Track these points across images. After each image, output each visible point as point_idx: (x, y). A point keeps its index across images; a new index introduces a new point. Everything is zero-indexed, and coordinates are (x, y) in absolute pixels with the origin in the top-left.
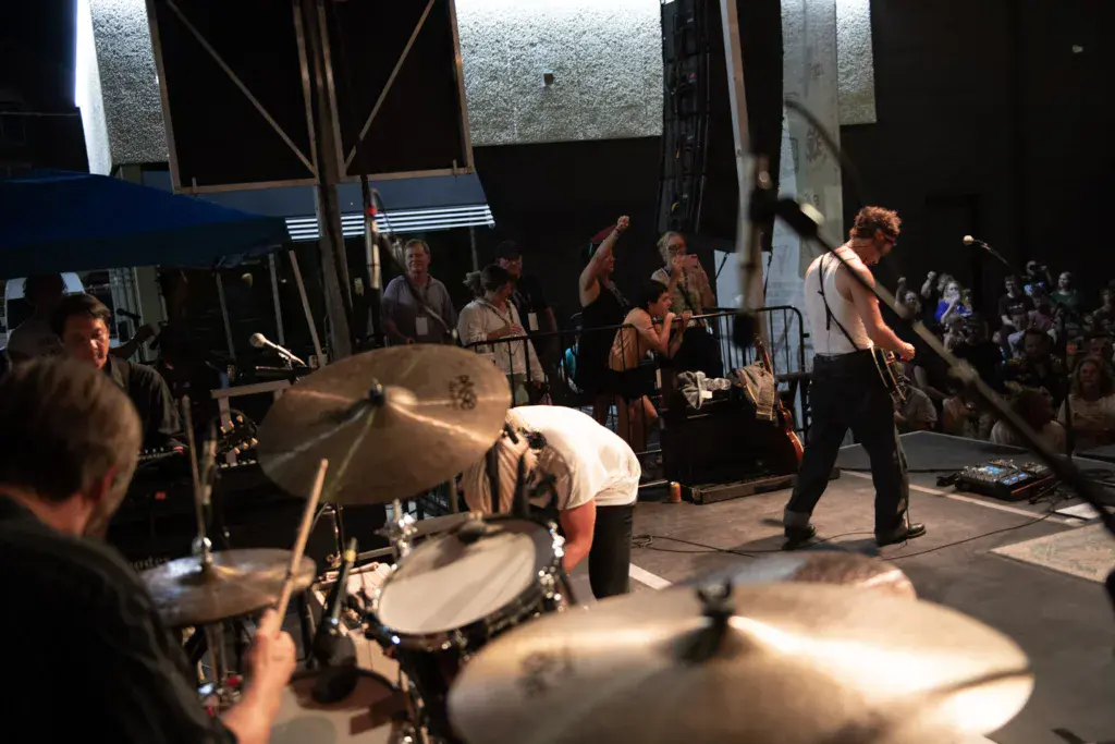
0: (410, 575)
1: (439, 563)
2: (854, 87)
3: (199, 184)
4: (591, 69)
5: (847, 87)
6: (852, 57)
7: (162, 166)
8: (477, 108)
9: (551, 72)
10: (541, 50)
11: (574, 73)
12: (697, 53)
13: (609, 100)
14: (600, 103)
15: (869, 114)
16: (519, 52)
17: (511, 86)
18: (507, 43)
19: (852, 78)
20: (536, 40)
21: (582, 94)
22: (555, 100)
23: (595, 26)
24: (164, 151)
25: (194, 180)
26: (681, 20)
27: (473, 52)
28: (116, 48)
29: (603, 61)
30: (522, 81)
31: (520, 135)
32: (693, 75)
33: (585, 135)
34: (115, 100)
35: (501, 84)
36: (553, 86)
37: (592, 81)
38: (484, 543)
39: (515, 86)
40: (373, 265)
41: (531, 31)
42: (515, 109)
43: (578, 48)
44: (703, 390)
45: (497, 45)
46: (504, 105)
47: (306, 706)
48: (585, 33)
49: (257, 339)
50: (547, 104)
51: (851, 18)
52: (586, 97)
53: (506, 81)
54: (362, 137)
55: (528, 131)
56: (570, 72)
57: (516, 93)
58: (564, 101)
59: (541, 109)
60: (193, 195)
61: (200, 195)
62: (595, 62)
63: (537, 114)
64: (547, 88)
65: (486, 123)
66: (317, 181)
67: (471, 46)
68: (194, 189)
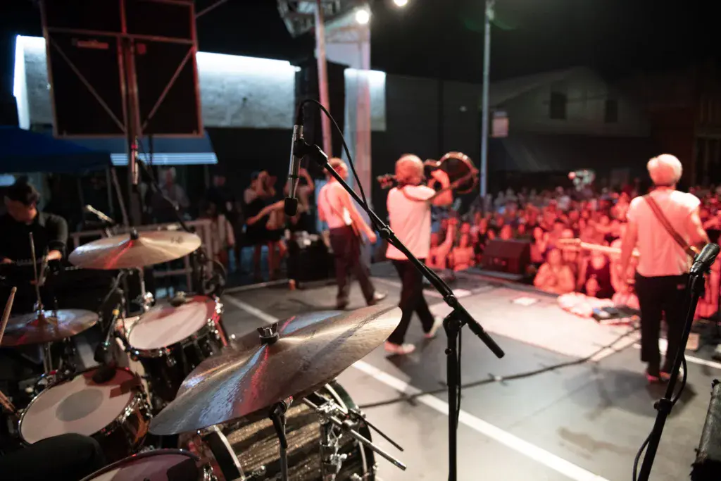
0: (147, 321)
1: (162, 316)
2: (377, 115)
3: (68, 134)
7: (49, 126)
9: (245, 96)
10: (242, 86)
11: (257, 97)
13: (272, 111)
14: (268, 112)
15: (383, 127)
16: (230, 85)
17: (227, 101)
18: (226, 82)
20: (239, 81)
21: (259, 107)
22: (247, 109)
24: (51, 119)
25: (65, 132)
26: (302, 78)
29: (269, 94)
30: (232, 98)
31: (230, 123)
33: (260, 125)
34: (33, 94)
35: (223, 100)
36: (246, 103)
37: (264, 101)
38: (183, 307)
39: (229, 101)
40: (135, 172)
41: (237, 77)
42: (228, 111)
43: (258, 87)
44: (306, 240)
45: (221, 82)
46: (223, 109)
47: (90, 384)
48: (261, 80)
49: (87, 209)
50: (244, 111)
52: (261, 109)
53: (225, 98)
54: (150, 117)
55: (235, 122)
56: (254, 97)
57: (230, 104)
58: (251, 110)
59: (241, 112)
60: (64, 139)
61: (67, 140)
62: (266, 94)
63: (238, 114)
64: (244, 104)
65: (215, 117)
66: (126, 136)
67: (209, 81)
68: (64, 137)
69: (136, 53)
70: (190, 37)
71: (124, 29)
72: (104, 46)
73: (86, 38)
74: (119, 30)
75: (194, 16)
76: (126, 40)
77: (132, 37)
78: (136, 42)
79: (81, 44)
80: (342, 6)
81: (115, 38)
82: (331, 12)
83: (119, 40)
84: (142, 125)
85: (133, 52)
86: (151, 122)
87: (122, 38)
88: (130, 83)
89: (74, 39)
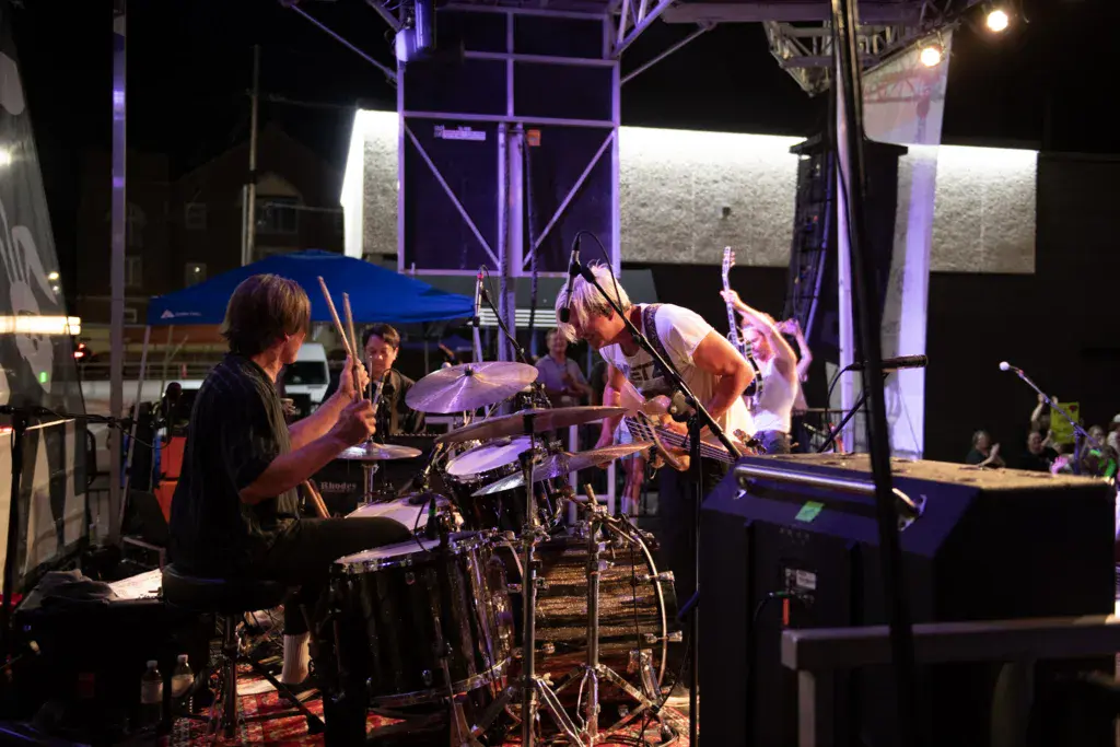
2: (1015, 239)
3: (417, 268)
4: (766, 206)
5: (1006, 239)
6: (1013, 212)
7: (394, 257)
8: (661, 232)
9: (728, 205)
10: (724, 186)
11: (750, 208)
12: (820, 201)
13: (779, 233)
14: (771, 235)
15: (1028, 265)
16: (702, 186)
17: (692, 215)
18: (694, 179)
19: (1015, 230)
20: (719, 178)
21: (754, 225)
22: (730, 229)
23: (774, 169)
25: (413, 265)
26: (812, 174)
27: (663, 185)
28: (378, 163)
29: (776, 200)
30: (703, 210)
31: (696, 256)
32: (816, 218)
33: (754, 261)
34: (372, 203)
35: (685, 213)
36: (729, 218)
37: (764, 215)
39: (696, 215)
41: (716, 170)
42: (695, 234)
43: (755, 187)
45: (685, 180)
46: (685, 230)
48: (762, 175)
50: (724, 232)
51: (1017, 178)
52: (759, 229)
53: (689, 210)
54: (537, 244)
55: (704, 254)
56: (746, 207)
57: (697, 221)
58: (738, 231)
59: (717, 236)
60: (411, 276)
61: (416, 275)
62: (769, 200)
63: (713, 239)
64: (724, 219)
65: (667, 244)
66: (499, 273)
67: (661, 179)
68: (412, 271)
69: (525, 147)
70: (608, 117)
71: (510, 110)
72: (480, 136)
73: (453, 125)
74: (504, 112)
75: (617, 84)
76: (512, 125)
77: (521, 120)
78: (527, 127)
79: (448, 135)
80: (896, 39)
81: (497, 123)
82: (876, 50)
83: (501, 126)
84: (524, 257)
85: (520, 142)
86: (538, 252)
87: (507, 123)
88: (511, 191)
89: (437, 128)
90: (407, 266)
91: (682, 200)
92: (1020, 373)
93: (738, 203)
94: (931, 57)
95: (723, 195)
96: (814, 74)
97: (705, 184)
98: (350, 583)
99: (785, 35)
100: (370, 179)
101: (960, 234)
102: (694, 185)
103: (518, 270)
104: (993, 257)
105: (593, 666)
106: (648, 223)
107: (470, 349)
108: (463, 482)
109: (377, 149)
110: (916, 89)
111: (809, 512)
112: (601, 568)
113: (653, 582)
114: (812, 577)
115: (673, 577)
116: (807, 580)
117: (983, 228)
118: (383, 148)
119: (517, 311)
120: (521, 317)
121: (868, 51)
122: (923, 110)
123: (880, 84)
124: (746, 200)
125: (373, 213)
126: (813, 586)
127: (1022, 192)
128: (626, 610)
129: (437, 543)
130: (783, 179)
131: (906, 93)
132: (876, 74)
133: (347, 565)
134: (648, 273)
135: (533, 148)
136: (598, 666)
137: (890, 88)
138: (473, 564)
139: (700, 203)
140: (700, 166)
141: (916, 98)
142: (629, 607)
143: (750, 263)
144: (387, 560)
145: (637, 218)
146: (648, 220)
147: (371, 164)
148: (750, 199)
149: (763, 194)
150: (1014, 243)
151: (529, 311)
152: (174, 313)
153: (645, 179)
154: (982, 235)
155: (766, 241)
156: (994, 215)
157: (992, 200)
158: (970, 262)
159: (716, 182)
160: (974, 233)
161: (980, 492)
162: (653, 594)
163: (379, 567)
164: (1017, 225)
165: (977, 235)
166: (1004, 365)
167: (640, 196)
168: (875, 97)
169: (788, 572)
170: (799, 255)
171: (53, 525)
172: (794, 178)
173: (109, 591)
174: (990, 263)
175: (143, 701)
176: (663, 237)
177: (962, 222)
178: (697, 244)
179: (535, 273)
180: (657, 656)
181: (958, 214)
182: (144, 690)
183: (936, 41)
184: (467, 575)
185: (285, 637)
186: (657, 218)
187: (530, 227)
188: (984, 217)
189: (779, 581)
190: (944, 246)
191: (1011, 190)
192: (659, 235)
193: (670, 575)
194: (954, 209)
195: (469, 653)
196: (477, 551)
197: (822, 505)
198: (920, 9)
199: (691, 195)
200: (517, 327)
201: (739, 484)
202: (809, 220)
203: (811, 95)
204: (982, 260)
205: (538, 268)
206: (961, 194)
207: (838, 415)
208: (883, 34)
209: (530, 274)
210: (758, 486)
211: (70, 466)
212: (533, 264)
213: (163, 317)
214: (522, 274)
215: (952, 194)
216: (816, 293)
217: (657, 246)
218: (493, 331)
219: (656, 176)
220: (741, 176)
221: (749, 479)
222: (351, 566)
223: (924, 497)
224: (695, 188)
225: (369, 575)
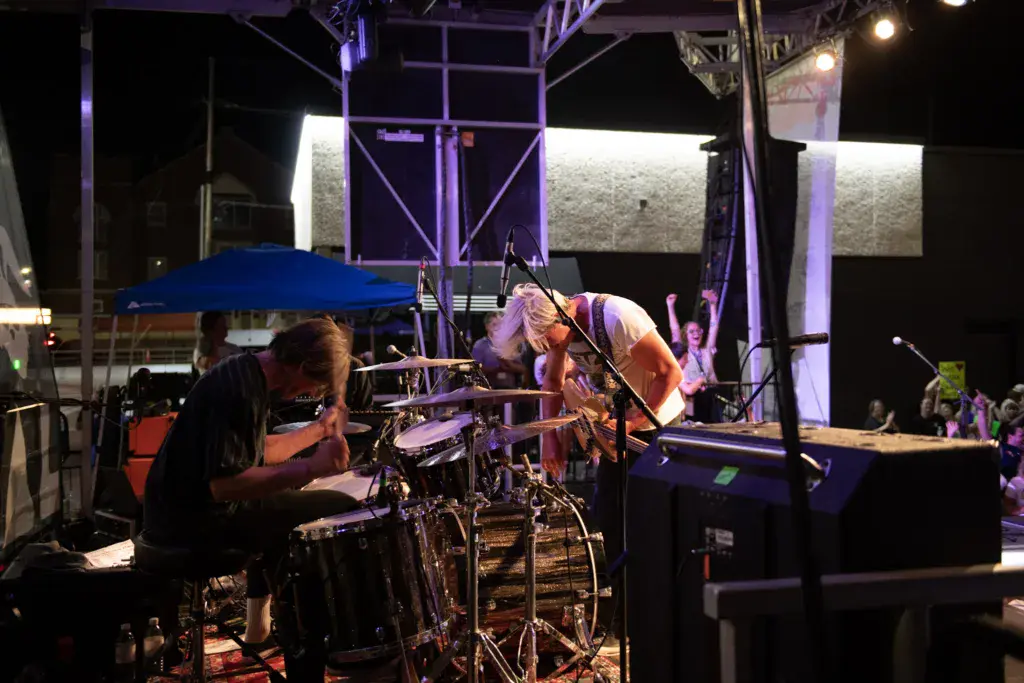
2: (904, 226)
3: (363, 259)
4: (679, 199)
5: (896, 226)
6: (904, 202)
7: (341, 249)
8: (585, 222)
9: (645, 198)
10: (640, 180)
11: (665, 200)
12: (729, 193)
13: (691, 223)
14: (684, 225)
15: (916, 249)
16: (621, 181)
17: (613, 207)
18: (613, 174)
19: (903, 218)
20: (636, 174)
21: (669, 216)
22: (647, 220)
23: (685, 164)
25: (359, 257)
26: (720, 169)
27: (586, 180)
28: (325, 163)
29: (689, 192)
30: (622, 203)
31: (617, 245)
32: (725, 209)
33: (669, 248)
34: (321, 200)
35: (606, 205)
36: (646, 209)
37: (678, 207)
39: (616, 207)
41: (632, 166)
42: (615, 225)
43: (670, 181)
45: (605, 176)
46: (606, 221)
48: (675, 170)
50: (641, 223)
51: (906, 171)
52: (672, 219)
53: (609, 202)
54: (472, 236)
55: (624, 242)
56: (661, 200)
57: (617, 213)
58: (655, 221)
59: (636, 226)
60: (357, 266)
61: (362, 266)
62: (682, 193)
63: (632, 229)
64: (641, 211)
65: (590, 234)
66: (438, 263)
67: (584, 175)
68: (359, 262)
69: (459, 146)
70: (535, 119)
71: (446, 115)
72: (419, 138)
73: (393, 129)
74: (441, 116)
75: (543, 90)
76: (447, 129)
77: (456, 124)
78: (462, 129)
79: (389, 137)
80: (793, 47)
81: (434, 127)
82: (776, 57)
83: (438, 129)
84: (461, 247)
85: (456, 144)
86: (473, 243)
87: (443, 126)
88: (448, 189)
89: (380, 131)
90: (354, 258)
91: (604, 194)
92: (912, 347)
93: (654, 196)
94: (826, 62)
95: (640, 189)
96: (721, 79)
97: (624, 179)
98: (308, 549)
99: (694, 44)
100: (318, 178)
101: (855, 222)
102: (613, 180)
103: (455, 260)
104: (884, 242)
105: (531, 620)
106: (572, 215)
107: (411, 332)
108: (410, 455)
109: (326, 151)
110: (814, 93)
111: (726, 476)
112: (538, 530)
113: (584, 542)
114: (730, 535)
115: (602, 538)
116: (725, 538)
117: (875, 216)
118: (329, 150)
119: (455, 297)
120: (459, 303)
121: (769, 58)
122: (822, 110)
123: (780, 87)
124: (661, 193)
125: (322, 209)
126: (731, 543)
127: (909, 184)
128: (561, 568)
129: (387, 510)
130: (694, 174)
131: (805, 95)
132: (776, 78)
133: (305, 533)
134: (573, 261)
135: (467, 149)
136: (536, 621)
137: (789, 91)
138: (420, 529)
139: (620, 197)
140: (620, 162)
141: (815, 100)
142: (564, 566)
143: (666, 250)
144: (341, 527)
145: (563, 211)
146: (572, 212)
147: (318, 164)
148: (665, 192)
149: (676, 187)
150: (903, 229)
151: (466, 297)
152: (139, 303)
153: (569, 175)
154: (874, 222)
155: (680, 230)
156: (884, 204)
157: (883, 190)
158: (864, 246)
159: (633, 177)
160: (867, 221)
161: (878, 455)
162: (584, 553)
163: (335, 534)
164: (906, 213)
165: (870, 222)
166: (897, 340)
167: (565, 191)
168: (776, 99)
169: (708, 531)
170: (710, 242)
171: (30, 501)
172: (704, 173)
173: (84, 560)
174: (882, 247)
175: (118, 661)
176: (586, 228)
177: (856, 211)
178: (618, 234)
179: (471, 263)
180: (589, 610)
181: (852, 203)
182: (118, 651)
183: (830, 47)
184: (415, 539)
185: (249, 600)
186: (580, 211)
187: (466, 221)
188: (876, 206)
189: (700, 541)
190: (841, 232)
191: (900, 182)
192: (582, 225)
193: (599, 536)
194: (848, 199)
195: (418, 610)
196: (424, 517)
197: (738, 469)
198: (815, 20)
199: (611, 189)
200: (455, 312)
201: (662, 451)
202: (719, 211)
203: (718, 98)
204: (875, 244)
205: (474, 258)
206: (854, 185)
207: (748, 388)
208: (782, 42)
209: (466, 264)
210: (679, 453)
211: (45, 447)
212: (469, 254)
213: (129, 307)
214: (459, 264)
215: (848, 186)
216: (727, 277)
217: (581, 235)
218: (433, 316)
219: (578, 172)
220: (655, 172)
221: (671, 447)
222: (309, 534)
223: (829, 461)
224: (615, 183)
225: (325, 541)
